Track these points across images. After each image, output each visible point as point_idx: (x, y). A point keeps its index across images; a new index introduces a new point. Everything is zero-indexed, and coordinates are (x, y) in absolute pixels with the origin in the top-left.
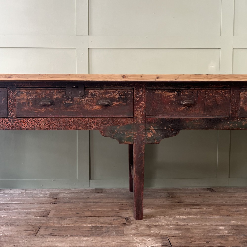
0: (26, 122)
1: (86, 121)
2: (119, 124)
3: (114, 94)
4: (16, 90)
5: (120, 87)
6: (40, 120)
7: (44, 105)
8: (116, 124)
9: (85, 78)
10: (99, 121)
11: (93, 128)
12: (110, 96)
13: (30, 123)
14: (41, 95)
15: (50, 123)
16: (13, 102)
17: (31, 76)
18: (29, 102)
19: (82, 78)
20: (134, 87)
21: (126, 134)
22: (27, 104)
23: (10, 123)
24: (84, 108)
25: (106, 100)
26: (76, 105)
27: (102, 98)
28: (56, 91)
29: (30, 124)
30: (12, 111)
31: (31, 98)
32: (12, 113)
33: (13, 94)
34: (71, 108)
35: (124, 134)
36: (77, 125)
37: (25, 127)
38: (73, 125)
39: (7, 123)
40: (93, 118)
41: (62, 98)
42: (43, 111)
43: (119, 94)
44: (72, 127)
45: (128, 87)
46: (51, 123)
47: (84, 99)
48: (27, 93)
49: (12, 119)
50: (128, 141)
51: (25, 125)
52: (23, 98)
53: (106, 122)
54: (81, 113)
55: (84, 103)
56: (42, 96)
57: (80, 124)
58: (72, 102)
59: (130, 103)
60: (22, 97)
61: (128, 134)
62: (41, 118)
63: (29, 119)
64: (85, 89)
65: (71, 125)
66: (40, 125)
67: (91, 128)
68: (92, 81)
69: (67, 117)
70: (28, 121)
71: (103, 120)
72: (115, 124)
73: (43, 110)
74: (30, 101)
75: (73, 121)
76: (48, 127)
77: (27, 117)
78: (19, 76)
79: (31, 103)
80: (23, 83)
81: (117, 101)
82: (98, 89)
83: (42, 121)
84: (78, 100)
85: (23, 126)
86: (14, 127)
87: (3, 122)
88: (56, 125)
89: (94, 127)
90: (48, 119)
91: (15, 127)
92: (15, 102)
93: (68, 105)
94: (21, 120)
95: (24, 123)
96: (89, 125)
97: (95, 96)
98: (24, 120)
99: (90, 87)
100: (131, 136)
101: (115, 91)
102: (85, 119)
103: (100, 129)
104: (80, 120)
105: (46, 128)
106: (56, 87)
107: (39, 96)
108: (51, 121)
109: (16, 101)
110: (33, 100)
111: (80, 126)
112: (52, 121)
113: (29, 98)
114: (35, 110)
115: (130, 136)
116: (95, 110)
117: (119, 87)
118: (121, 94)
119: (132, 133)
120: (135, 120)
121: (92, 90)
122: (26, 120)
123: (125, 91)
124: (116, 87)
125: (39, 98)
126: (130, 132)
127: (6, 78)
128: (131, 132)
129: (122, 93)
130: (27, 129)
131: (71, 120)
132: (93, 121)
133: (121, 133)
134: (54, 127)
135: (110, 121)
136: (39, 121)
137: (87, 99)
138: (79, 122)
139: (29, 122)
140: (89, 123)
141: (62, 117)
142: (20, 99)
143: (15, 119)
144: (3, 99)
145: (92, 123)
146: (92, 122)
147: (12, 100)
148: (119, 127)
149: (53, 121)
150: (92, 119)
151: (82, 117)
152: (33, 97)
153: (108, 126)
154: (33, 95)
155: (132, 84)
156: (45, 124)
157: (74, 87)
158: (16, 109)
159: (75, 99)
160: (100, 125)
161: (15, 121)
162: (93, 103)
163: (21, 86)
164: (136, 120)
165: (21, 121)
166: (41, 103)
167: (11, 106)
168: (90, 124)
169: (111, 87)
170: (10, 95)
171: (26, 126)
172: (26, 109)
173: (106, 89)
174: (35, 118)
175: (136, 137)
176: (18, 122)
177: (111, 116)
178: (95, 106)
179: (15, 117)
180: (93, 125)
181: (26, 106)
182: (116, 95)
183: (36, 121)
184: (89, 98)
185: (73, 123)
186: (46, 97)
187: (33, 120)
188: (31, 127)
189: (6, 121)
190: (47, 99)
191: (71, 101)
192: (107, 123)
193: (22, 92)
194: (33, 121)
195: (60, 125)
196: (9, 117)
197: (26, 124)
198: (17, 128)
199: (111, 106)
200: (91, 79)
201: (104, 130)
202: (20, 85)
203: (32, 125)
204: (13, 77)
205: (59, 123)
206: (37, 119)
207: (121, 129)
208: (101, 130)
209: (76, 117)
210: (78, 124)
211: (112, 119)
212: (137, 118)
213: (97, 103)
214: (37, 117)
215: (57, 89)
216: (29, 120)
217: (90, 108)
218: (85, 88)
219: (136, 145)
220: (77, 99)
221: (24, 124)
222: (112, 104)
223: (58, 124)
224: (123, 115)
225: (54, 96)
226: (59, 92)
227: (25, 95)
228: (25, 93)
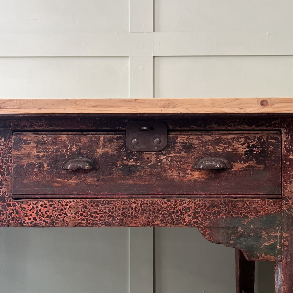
0: (33, 208)
1: (170, 205)
2: (248, 213)
3: (236, 144)
4: (13, 137)
5: (250, 128)
6: (67, 205)
7: (76, 170)
8: (241, 213)
9: (173, 108)
10: (200, 206)
11: (185, 222)
12: (225, 148)
13: (44, 211)
14: (68, 146)
15: (88, 210)
16: (5, 164)
17: (47, 104)
18: (40, 163)
19: (164, 108)
20: (283, 127)
21: (265, 237)
22: (36, 168)
24: (167, 176)
25: (217, 157)
26: (148, 170)
27: (206, 154)
28: (102, 138)
29: (42, 213)
31: (45, 153)
32: (3, 189)
33: (5, 144)
34: (137, 177)
35: (258, 237)
36: (150, 215)
37: (32, 220)
38: (139, 215)
40: (186, 199)
41: (116, 153)
42: (73, 184)
43: (247, 144)
44: (138, 220)
45: (268, 128)
46: (89, 212)
47: (165, 157)
48: (38, 143)
49: (3, 202)
50: (269, 253)
51: (31, 215)
52: (29, 154)
53: (216, 209)
54: (160, 189)
55: (165, 164)
56: (71, 149)
57: (157, 213)
58: (138, 164)
59: (274, 165)
60: (26, 152)
61: (270, 238)
62: (68, 200)
63: (41, 203)
64: (168, 134)
65: (135, 216)
66: (66, 215)
67: (182, 221)
68: (188, 114)
69: (126, 196)
70: (37, 207)
71: (208, 205)
72: (237, 213)
73: (73, 181)
74: (43, 160)
75: (139, 205)
76: (82, 220)
77: (37, 196)
78: (21, 103)
79: (45, 166)
80: (30, 120)
81: (243, 160)
82: (198, 133)
83: (70, 207)
84: (153, 157)
85: (27, 218)
86: (5, 221)
88: (102, 216)
89: (187, 220)
90: (83, 201)
91: (9, 220)
92: (11, 162)
93: (129, 171)
94: (22, 203)
95: (30, 210)
96: (178, 216)
97: (192, 148)
98: (28, 205)
99: (179, 129)
100: (277, 243)
101: (239, 138)
102: (169, 201)
103: (202, 224)
104: (156, 205)
105: (80, 223)
106: (104, 128)
107: (64, 150)
108: (90, 207)
109: (11, 160)
110: (51, 159)
111: (156, 217)
112: (92, 206)
113: (41, 154)
114: (54, 182)
115: (273, 241)
116: (191, 181)
117: (246, 127)
118: (251, 144)
119: (278, 234)
120: (286, 204)
121: (186, 136)
122: (34, 204)
123: (262, 138)
124: (240, 127)
125: (64, 155)
126: (273, 234)
128: (277, 232)
129: (254, 141)
130: (35, 226)
131: (135, 203)
132: (185, 207)
133: (252, 234)
134: (97, 219)
135: (225, 207)
136: (63, 207)
137: (173, 155)
138: (154, 209)
139: (40, 210)
140: (177, 211)
141: (116, 196)
142: (21, 156)
143: (10, 201)
145: (185, 210)
146: (183, 209)
147: (4, 159)
148: (246, 221)
149: (94, 205)
150: (183, 201)
151: (161, 196)
152: (50, 151)
153: (222, 218)
154: (50, 147)
155: (277, 122)
156: (76, 214)
157: (145, 128)
158: (12, 180)
159: (145, 157)
160: (202, 215)
161: (9, 205)
162: (185, 166)
163: (24, 126)
164: (288, 204)
165: (23, 206)
166: (69, 166)
168: (179, 214)
169: (230, 128)
171: (34, 219)
172: (34, 178)
173: (217, 132)
174: (53, 200)
175: (287, 244)
176: (15, 209)
177: (228, 196)
178: (192, 171)
179: (8, 198)
180: (186, 215)
181: (35, 172)
182: (240, 146)
183: (56, 206)
184: (177, 153)
185: (141, 211)
186: (80, 151)
187: (51, 203)
188: (44, 221)
190: (83, 156)
191: (135, 160)
192: (218, 211)
193: (27, 140)
194: (51, 206)
195: (110, 216)
197: (33, 212)
198: (13, 222)
199: (229, 173)
200: (187, 109)
201: (211, 228)
202: (22, 124)
203: (48, 217)
204: (6, 105)
205: (109, 211)
206: (59, 202)
207: (252, 226)
208: (205, 227)
209: (146, 196)
210: (151, 213)
211: (229, 201)
212: (290, 198)
213: (196, 164)
214: (58, 196)
215: (105, 133)
216: (42, 205)
217: (179, 176)
218: (169, 131)
219: (287, 262)
220: (149, 156)
221: (29, 212)
222: (232, 168)
223: (106, 212)
224: (258, 193)
225: (98, 150)
226: (110, 141)
227: (34, 147)
228: (32, 143)
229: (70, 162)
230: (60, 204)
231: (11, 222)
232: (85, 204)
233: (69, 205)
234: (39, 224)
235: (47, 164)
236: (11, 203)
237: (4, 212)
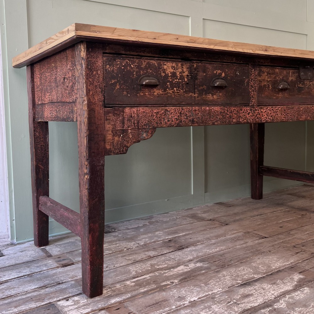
0: (265, 111)
4: (258, 69)
14: (279, 76)
16: (254, 85)
18: (268, 85)
22: (267, 87)
23: (251, 114)
24: (312, 93)
26: (306, 90)
28: (291, 71)
30: (253, 98)
32: (253, 100)
33: (254, 73)
34: (302, 94)
37: (265, 118)
39: (248, 114)
41: (296, 80)
42: (280, 98)
44: (303, 117)
46: (286, 113)
47: (312, 83)
48: (268, 73)
49: (253, 108)
54: (310, 100)
55: (312, 86)
57: (309, 113)
58: (303, 86)
60: (263, 78)
62: (278, 107)
63: (268, 108)
64: (313, 71)
65: (302, 115)
66: (278, 115)
69: (298, 104)
70: (267, 111)
74: (269, 83)
75: (303, 109)
77: (267, 104)
79: (270, 86)
80: (264, 59)
84: (308, 83)
85: (263, 117)
87: (245, 112)
88: (290, 115)
90: (284, 107)
92: (257, 84)
93: (300, 90)
104: (308, 109)
106: (291, 66)
107: (277, 77)
110: (273, 82)
111: (308, 115)
112: (287, 110)
113: (269, 79)
114: (274, 96)
122: (266, 109)
125: (278, 80)
127: (263, 50)
131: (301, 108)
136: (277, 111)
138: (308, 111)
139: (268, 112)
141: (295, 104)
142: (261, 80)
144: (246, 80)
147: (254, 82)
151: (310, 104)
152: (272, 78)
154: (272, 76)
156: (281, 114)
158: (257, 95)
159: (305, 82)
161: (256, 110)
163: (262, 62)
165: (261, 110)
167: (253, 90)
170: (251, 75)
172: (266, 94)
174: (273, 106)
176: (258, 112)
179: (256, 105)
181: (266, 90)
183: (274, 110)
185: (303, 112)
186: (283, 78)
187: (272, 108)
188: (270, 119)
189: (247, 111)
190: (285, 82)
191: (302, 85)
193: (263, 71)
194: (272, 110)
196: (251, 105)
203: (271, 116)
209: (305, 104)
210: (307, 113)
214: (275, 104)
215: (292, 68)
221: (264, 114)
225: (290, 78)
226: (294, 73)
227: (266, 75)
228: (266, 73)
229: (282, 84)
230: (276, 109)
231: (257, 120)
232: (285, 109)
233: (279, 109)
234: (268, 120)
235: (271, 85)
236: (257, 108)
237: (254, 114)
